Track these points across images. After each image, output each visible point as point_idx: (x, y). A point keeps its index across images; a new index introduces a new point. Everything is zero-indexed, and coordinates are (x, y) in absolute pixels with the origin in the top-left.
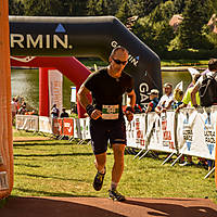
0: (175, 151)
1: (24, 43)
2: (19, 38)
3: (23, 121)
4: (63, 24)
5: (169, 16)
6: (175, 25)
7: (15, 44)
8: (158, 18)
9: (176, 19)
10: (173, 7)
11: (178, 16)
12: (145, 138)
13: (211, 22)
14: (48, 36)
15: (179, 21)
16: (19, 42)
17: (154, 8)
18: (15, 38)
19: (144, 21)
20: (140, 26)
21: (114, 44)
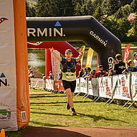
0: (130, 100)
1: (36, 34)
5: (127, 14)
6: (131, 20)
7: (30, 34)
8: (120, 16)
11: (133, 14)
12: (111, 92)
14: (50, 29)
15: (134, 18)
16: (32, 33)
17: (118, 9)
18: (30, 31)
19: (111, 18)
20: (108, 21)
21: (91, 33)
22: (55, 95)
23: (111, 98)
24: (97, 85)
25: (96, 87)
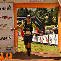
0: (48, 43)
5: (45, 17)
13: (53, 18)
20: (39, 18)
23: (42, 42)
25: (37, 39)
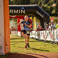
0: (54, 41)
2: (12, 11)
3: (13, 33)
4: (23, 7)
6: (54, 7)
8: (49, 5)
9: (54, 5)
10: (53, 2)
12: (46, 37)
14: (19, 10)
15: (55, 6)
18: (11, 11)
19: (45, 6)
20: (44, 7)
21: (37, 12)
22: (22, 38)
23: (45, 40)
24: (39, 34)
